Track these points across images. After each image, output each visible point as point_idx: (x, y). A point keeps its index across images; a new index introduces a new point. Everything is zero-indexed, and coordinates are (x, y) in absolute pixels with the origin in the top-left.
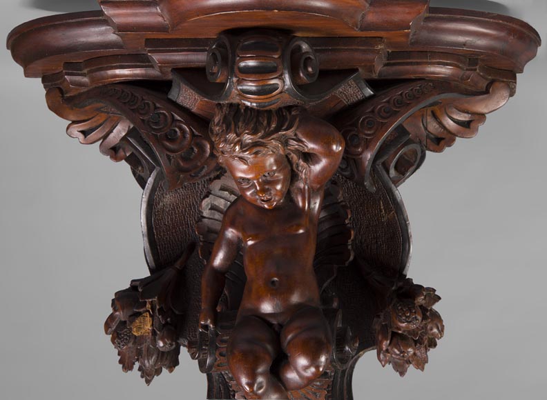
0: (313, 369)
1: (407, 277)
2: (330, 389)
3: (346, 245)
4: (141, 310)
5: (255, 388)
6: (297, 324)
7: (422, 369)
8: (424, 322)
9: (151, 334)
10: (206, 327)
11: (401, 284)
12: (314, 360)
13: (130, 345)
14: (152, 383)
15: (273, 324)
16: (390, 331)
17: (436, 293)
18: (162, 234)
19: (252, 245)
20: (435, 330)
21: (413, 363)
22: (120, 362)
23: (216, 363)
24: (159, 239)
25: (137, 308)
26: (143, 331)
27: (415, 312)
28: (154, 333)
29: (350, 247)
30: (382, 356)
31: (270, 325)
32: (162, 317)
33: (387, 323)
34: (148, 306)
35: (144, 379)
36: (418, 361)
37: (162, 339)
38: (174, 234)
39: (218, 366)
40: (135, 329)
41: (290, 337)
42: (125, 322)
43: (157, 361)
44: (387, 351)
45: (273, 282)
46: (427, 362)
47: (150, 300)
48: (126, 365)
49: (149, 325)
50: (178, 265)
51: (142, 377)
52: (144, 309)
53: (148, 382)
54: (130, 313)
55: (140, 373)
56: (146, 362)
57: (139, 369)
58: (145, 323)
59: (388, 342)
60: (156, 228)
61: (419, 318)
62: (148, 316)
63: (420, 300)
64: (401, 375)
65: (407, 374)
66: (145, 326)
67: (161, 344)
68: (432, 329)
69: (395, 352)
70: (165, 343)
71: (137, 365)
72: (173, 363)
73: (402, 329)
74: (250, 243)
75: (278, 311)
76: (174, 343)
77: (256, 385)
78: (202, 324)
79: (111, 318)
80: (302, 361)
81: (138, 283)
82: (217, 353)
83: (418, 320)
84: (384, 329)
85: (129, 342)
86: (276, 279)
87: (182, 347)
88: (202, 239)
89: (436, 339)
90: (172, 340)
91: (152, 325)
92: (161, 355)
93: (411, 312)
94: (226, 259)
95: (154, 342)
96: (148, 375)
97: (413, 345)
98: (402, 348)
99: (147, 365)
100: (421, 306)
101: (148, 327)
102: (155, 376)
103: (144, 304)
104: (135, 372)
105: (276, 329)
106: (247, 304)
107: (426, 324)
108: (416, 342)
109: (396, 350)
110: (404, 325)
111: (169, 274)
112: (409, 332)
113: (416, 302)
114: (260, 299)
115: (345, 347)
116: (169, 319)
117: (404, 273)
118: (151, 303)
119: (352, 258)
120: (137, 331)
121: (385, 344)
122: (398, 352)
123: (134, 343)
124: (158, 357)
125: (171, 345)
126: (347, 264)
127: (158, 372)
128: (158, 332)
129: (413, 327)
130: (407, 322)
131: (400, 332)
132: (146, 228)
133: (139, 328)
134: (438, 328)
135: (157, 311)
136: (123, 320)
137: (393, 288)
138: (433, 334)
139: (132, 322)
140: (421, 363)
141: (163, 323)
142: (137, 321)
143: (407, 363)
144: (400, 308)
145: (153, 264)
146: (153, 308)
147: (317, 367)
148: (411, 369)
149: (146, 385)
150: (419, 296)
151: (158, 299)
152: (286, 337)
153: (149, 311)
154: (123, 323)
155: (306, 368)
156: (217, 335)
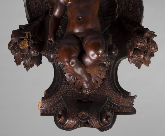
0: (96, 56)
1: (142, 26)
2: (107, 73)
3: (115, 11)
4: (24, 38)
5: (70, 64)
6: (89, 37)
7: (148, 66)
8: (148, 44)
9: (28, 48)
10: (51, 41)
11: (139, 28)
12: (96, 51)
13: (19, 53)
14: (29, 71)
15: (79, 38)
16: (133, 47)
17: (155, 34)
18: (33, 5)
19: (70, 3)
20: (153, 48)
21: (144, 63)
22: (15, 61)
23: (55, 57)
24: (32, 7)
25: (22, 36)
26: (25, 47)
27: (144, 38)
28: (29, 47)
29: (116, 12)
30: (130, 59)
31: (78, 38)
32: (33, 41)
33: (132, 44)
34: (27, 36)
35: (26, 69)
36: (146, 62)
37: (33, 50)
38: (39, 6)
39: (56, 59)
40: (21, 46)
41: (86, 42)
42: (17, 43)
43: (31, 60)
44: (132, 57)
45: (79, 19)
46: (150, 63)
47: (28, 33)
48: (18, 63)
49: (27, 44)
50: (40, 19)
51: (25, 68)
52: (25, 37)
53: (27, 70)
54: (18, 39)
55: (24, 66)
56: (26, 60)
57: (24, 65)
58: (25, 43)
59: (132, 52)
60: (30, 2)
61: (146, 41)
62: (27, 40)
63: (147, 34)
64: (138, 69)
65: (141, 68)
66: (25, 45)
67: (33, 53)
68: (152, 48)
69: (135, 57)
70: (34, 52)
71: (22, 62)
72: (39, 63)
73: (139, 46)
74: (69, 3)
75: (81, 31)
76: (38, 52)
77: (71, 62)
78: (49, 40)
79: (11, 42)
80: (92, 52)
81: (22, 26)
82: (56, 53)
83: (145, 42)
84: (131, 47)
85: (18, 51)
86: (80, 18)
87: (43, 56)
88: (51, 8)
89: (154, 52)
90: (38, 51)
91: (29, 44)
92: (33, 58)
93: (142, 38)
94: (60, 12)
95: (29, 52)
96: (27, 67)
97: (143, 53)
98: (138, 54)
99: (27, 62)
100: (147, 37)
101: (27, 45)
102: (31, 68)
103: (25, 35)
104: (22, 66)
105: (81, 40)
106: (68, 30)
107: (149, 45)
108: (145, 52)
109: (136, 56)
110: (139, 44)
111: (37, 23)
112: (141, 48)
113: (145, 35)
114: (74, 27)
115: (112, 52)
116: (36, 42)
117: (141, 24)
118: (28, 34)
119: (117, 17)
120: (22, 47)
121: (131, 53)
122: (136, 57)
123: (21, 52)
124: (31, 59)
125: (37, 53)
126: (115, 19)
127: (32, 66)
128: (31, 47)
129: (143, 45)
130: (140, 42)
131: (137, 47)
132: (26, 2)
133: (23, 45)
134: (155, 47)
135: (30, 38)
136: (15, 42)
137: (135, 29)
138: (152, 50)
139: (19, 42)
140: (148, 63)
141: (33, 43)
142: (22, 42)
143: (141, 63)
144: (137, 37)
145: (29, 19)
146: (29, 37)
147: (98, 54)
148: (143, 66)
149: (26, 71)
150: (146, 32)
151: (31, 32)
152: (84, 43)
153: (27, 38)
154: (16, 44)
155: (93, 55)
156: (55, 45)
